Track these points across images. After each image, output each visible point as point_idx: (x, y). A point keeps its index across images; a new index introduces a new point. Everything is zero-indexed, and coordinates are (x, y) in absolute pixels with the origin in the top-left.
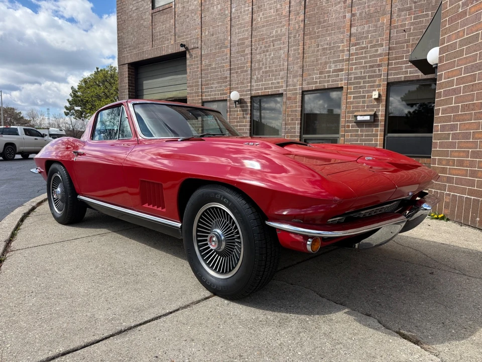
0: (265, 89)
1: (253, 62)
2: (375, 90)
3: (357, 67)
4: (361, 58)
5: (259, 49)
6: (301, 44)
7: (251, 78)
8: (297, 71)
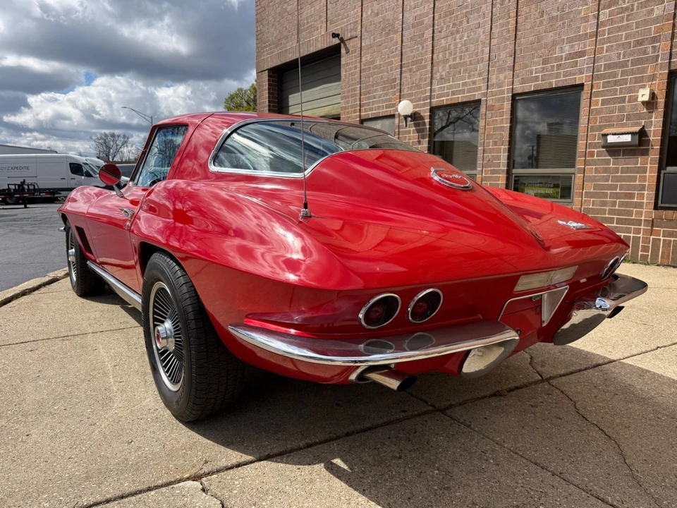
0: (453, 93)
1: (435, 51)
2: (644, 87)
3: (612, 46)
4: (620, 29)
5: (445, 29)
6: (513, 14)
7: (432, 78)
8: (505, 62)
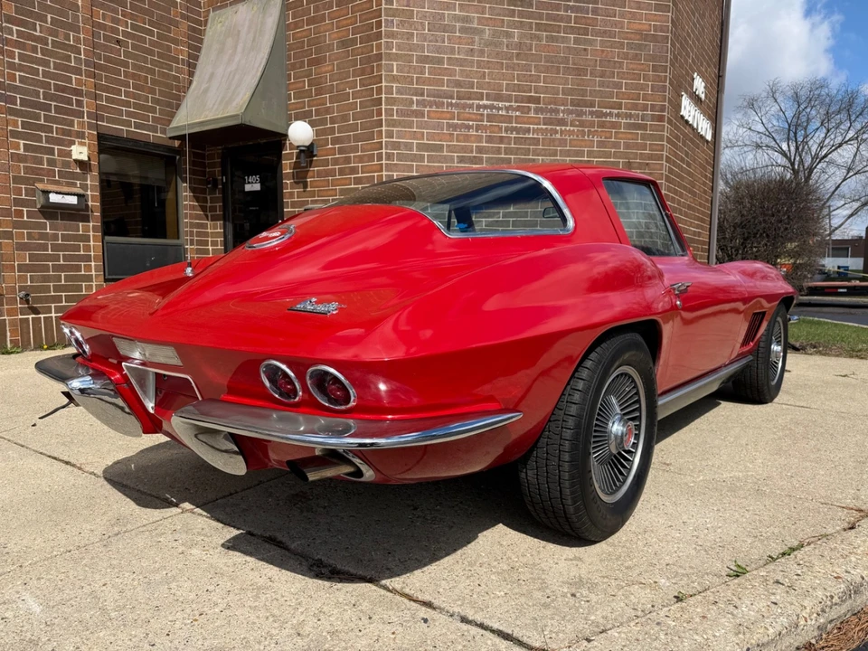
2: (74, 143)
3: (26, 78)
4: (33, 60)
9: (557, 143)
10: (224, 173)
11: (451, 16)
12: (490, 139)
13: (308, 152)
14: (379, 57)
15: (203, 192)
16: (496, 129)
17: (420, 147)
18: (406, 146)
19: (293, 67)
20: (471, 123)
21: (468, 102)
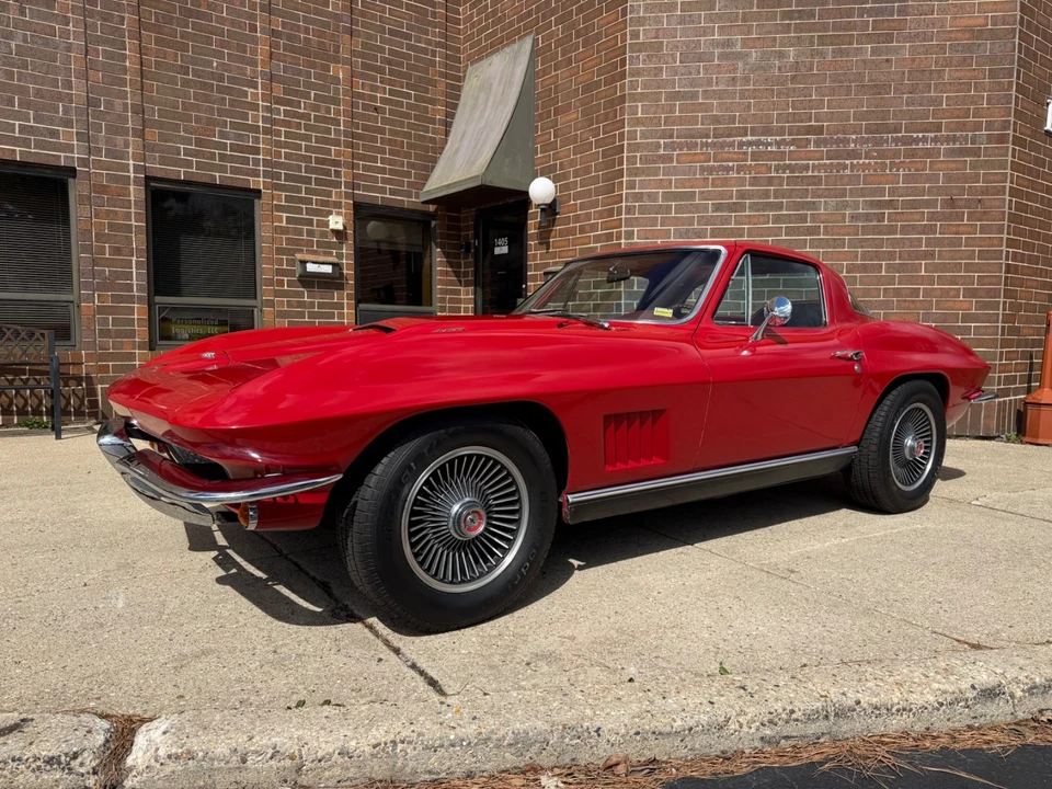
3: (290, 154)
4: (298, 136)
9: (846, 180)
10: (476, 236)
11: (708, 43)
12: (754, 181)
13: (550, 210)
14: (622, 99)
15: (457, 256)
16: (764, 169)
17: (667, 196)
18: (649, 197)
19: (541, 117)
20: (731, 164)
21: (728, 140)
